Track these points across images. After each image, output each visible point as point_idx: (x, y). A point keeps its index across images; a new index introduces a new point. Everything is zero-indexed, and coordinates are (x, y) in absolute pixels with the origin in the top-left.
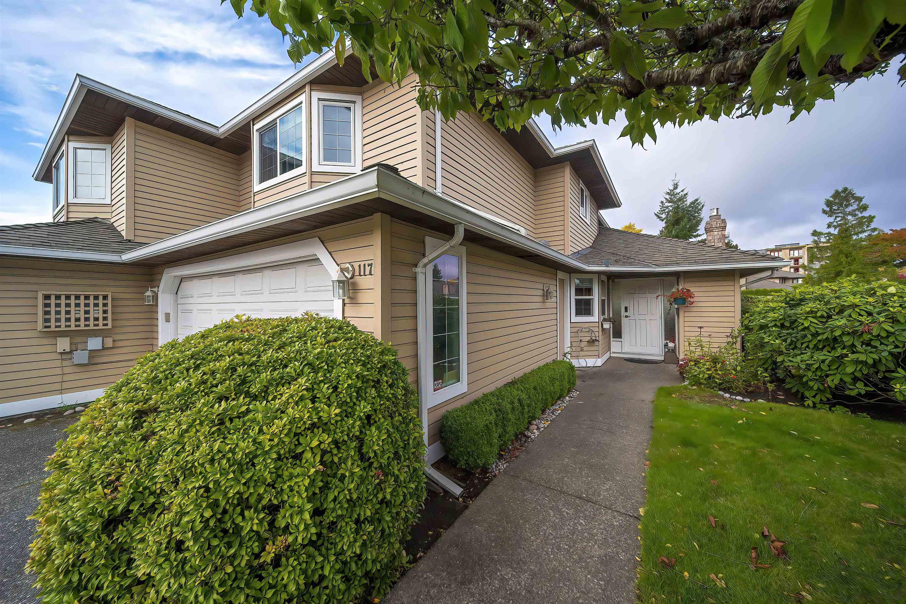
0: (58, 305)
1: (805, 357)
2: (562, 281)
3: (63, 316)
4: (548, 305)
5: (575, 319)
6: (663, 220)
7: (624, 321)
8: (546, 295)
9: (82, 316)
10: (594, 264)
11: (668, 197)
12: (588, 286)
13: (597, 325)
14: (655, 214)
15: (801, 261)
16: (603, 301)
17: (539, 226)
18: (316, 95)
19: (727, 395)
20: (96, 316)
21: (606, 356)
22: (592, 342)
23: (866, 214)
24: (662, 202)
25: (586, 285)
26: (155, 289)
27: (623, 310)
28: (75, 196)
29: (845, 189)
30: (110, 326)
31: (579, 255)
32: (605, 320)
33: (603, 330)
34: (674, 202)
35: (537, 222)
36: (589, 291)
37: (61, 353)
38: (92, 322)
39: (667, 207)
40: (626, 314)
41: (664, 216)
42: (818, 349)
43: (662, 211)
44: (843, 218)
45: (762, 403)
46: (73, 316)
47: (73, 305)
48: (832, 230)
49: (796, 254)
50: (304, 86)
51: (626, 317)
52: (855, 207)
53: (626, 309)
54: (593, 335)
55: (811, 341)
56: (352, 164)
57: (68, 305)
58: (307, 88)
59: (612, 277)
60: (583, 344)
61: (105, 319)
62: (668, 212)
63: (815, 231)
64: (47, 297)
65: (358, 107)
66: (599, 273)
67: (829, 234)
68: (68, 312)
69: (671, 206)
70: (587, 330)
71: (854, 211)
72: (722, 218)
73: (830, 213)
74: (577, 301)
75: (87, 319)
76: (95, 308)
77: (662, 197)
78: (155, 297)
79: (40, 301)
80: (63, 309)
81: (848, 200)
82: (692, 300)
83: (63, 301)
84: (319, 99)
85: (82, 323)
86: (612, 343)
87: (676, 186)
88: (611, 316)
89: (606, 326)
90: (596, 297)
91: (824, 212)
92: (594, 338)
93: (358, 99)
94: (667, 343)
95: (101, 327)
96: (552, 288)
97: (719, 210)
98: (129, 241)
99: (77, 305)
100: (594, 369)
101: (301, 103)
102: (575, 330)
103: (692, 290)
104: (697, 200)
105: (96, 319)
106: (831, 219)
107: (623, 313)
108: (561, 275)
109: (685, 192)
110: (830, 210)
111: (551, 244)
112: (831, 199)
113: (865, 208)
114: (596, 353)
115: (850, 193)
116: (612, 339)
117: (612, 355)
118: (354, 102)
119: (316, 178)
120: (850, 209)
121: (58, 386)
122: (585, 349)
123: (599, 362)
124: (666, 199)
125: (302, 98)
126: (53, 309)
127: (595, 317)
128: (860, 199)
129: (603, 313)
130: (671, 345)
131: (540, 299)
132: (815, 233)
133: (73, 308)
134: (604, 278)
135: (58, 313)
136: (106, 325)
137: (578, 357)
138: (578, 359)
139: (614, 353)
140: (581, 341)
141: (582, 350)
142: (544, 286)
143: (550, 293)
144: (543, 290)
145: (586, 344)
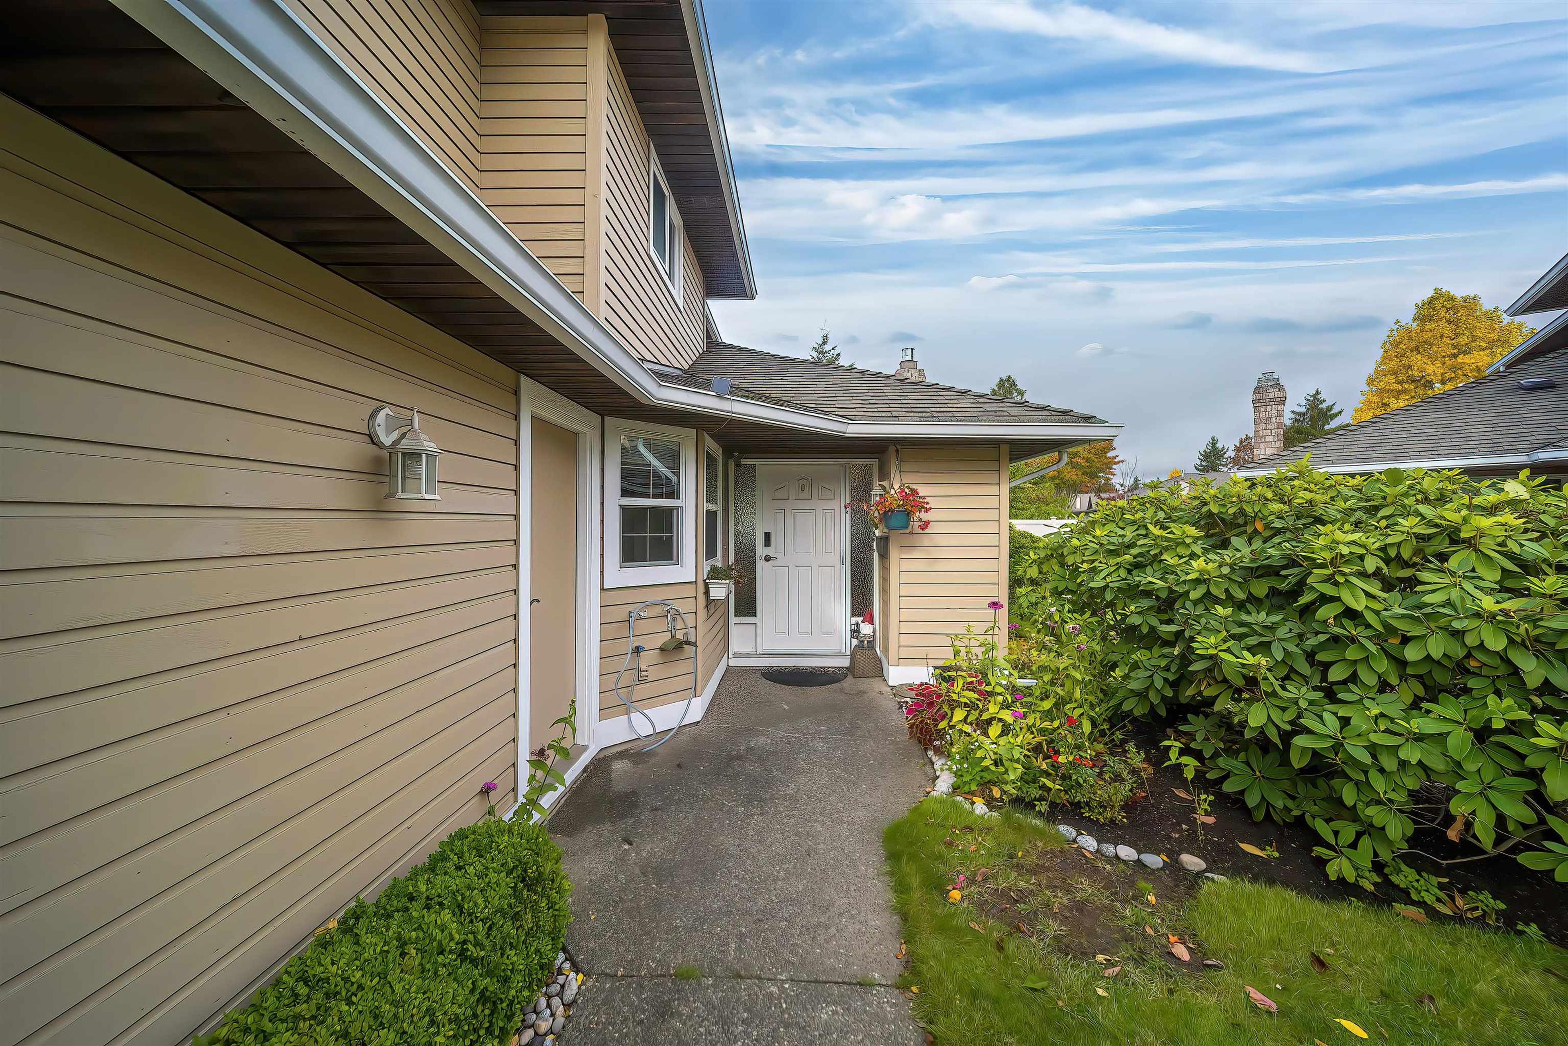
5: (617, 576)
7: (761, 567)
16: (711, 516)
19: (1090, 842)
21: (717, 677)
22: (675, 649)
27: (760, 542)
29: (1009, 377)
32: (715, 574)
33: (710, 602)
36: (667, 482)
40: (769, 551)
51: (768, 559)
53: (767, 536)
54: (679, 624)
66: (701, 420)
70: (657, 610)
72: (919, 368)
74: (624, 509)
82: (924, 516)
86: (734, 634)
88: (732, 560)
89: (719, 591)
90: (688, 504)
92: (680, 635)
94: (857, 624)
97: (915, 351)
102: (621, 613)
103: (922, 491)
107: (761, 551)
114: (687, 682)
116: (733, 619)
117: (733, 662)
122: (652, 674)
123: (696, 709)
127: (687, 567)
129: (711, 553)
130: (866, 629)
137: (626, 707)
138: (628, 713)
139: (736, 655)
140: (637, 650)
141: (642, 679)
142: (373, 416)
143: (413, 456)
144: (372, 439)
145: (655, 657)
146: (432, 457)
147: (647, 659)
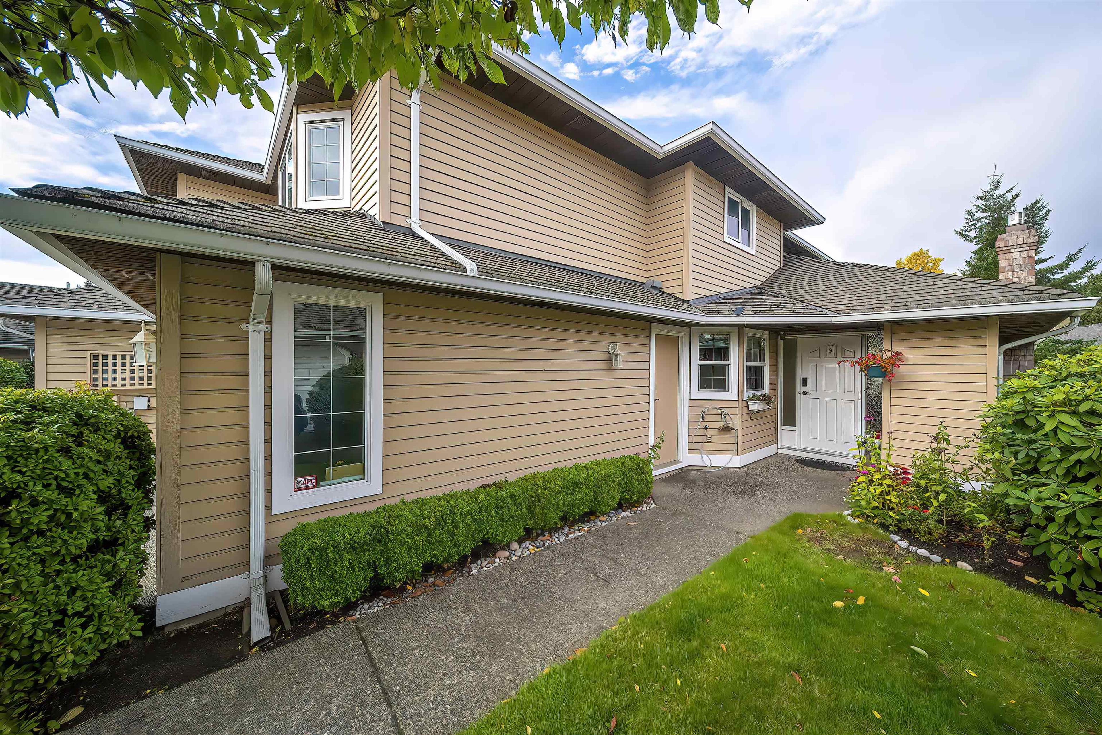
0: (105, 365)
1: (1046, 492)
3: (110, 375)
4: (621, 374)
5: (697, 394)
6: (971, 241)
7: (801, 398)
9: (128, 375)
11: (981, 203)
12: (721, 344)
13: (735, 405)
14: (957, 232)
17: (651, 260)
18: (302, 118)
19: (904, 544)
20: (141, 375)
21: (763, 452)
24: (969, 213)
30: (154, 386)
32: (753, 398)
33: (750, 412)
34: (994, 211)
35: (650, 254)
36: (723, 353)
38: (137, 382)
39: (979, 220)
41: (973, 234)
42: (1075, 479)
43: (972, 227)
45: (964, 571)
46: (119, 376)
47: (119, 365)
51: (805, 393)
53: (805, 382)
54: (728, 419)
55: (1060, 461)
56: (340, 196)
57: (115, 365)
58: (294, 112)
59: (783, 332)
61: (150, 378)
62: (981, 228)
64: (95, 357)
65: (347, 123)
66: (741, 327)
68: (115, 372)
69: (986, 218)
70: (717, 412)
74: (701, 365)
75: (132, 379)
76: (123, 368)
77: (971, 203)
80: (110, 368)
83: (110, 361)
84: (306, 123)
85: (128, 382)
86: (775, 434)
87: (996, 185)
88: (780, 392)
89: (756, 407)
90: (734, 363)
92: (728, 424)
93: (346, 114)
95: (146, 387)
99: (123, 365)
100: (726, 472)
102: (698, 411)
104: (1037, 202)
105: (141, 379)
107: (800, 388)
108: (664, 330)
109: (1014, 192)
111: (668, 284)
114: (732, 447)
116: (780, 426)
117: (780, 451)
118: (342, 120)
122: (714, 439)
123: (737, 461)
124: (978, 206)
125: (293, 124)
126: (100, 368)
127: (733, 394)
131: (593, 365)
133: (119, 368)
134: (749, 333)
135: (105, 372)
136: (150, 385)
137: (701, 451)
138: (701, 454)
139: (782, 447)
140: (706, 428)
141: (709, 441)
142: (609, 347)
143: (616, 356)
144: (609, 352)
145: (715, 432)
146: (620, 356)
147: (710, 433)
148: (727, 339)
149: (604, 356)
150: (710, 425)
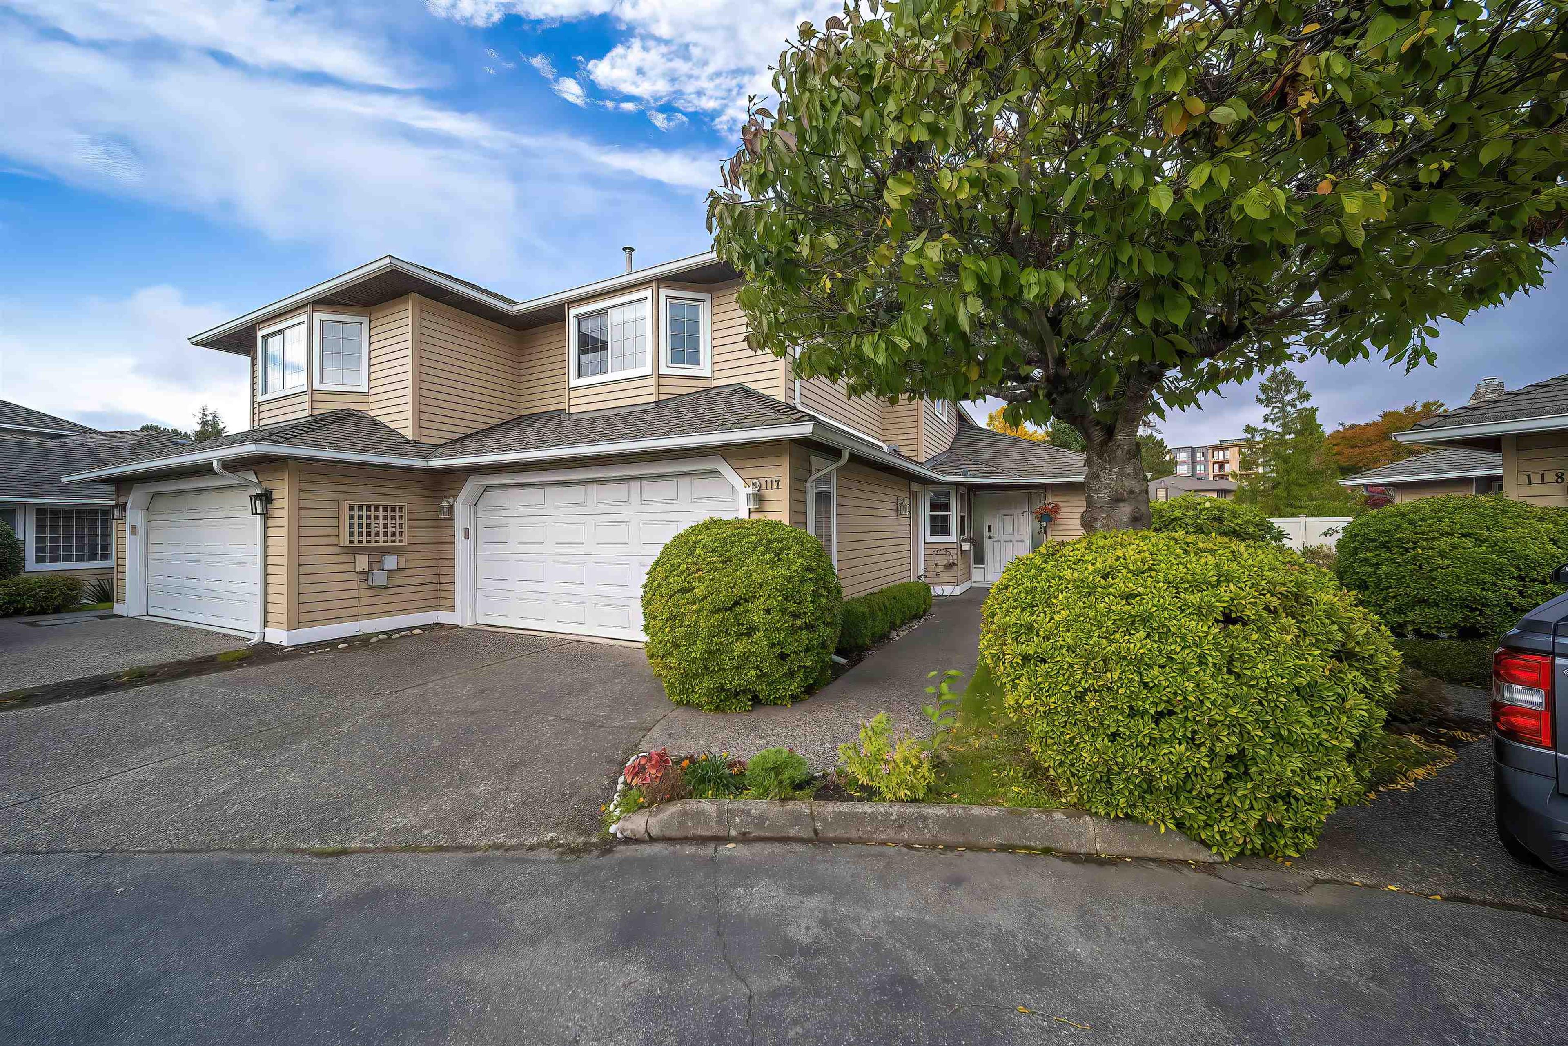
0: (360, 517)
2: (915, 494)
3: (365, 530)
4: (902, 521)
5: (931, 539)
7: (987, 542)
8: (900, 509)
9: (381, 530)
10: (951, 473)
12: (944, 499)
13: (955, 545)
15: (1227, 468)
16: (962, 518)
17: (887, 427)
18: (663, 293)
21: (966, 586)
22: (950, 566)
23: (1307, 405)
25: (940, 500)
26: (451, 500)
27: (986, 529)
28: (321, 382)
30: (405, 543)
31: (935, 462)
32: (964, 541)
33: (963, 552)
35: (885, 422)
36: (946, 507)
37: (360, 573)
38: (389, 538)
40: (991, 534)
44: (1282, 410)
47: (373, 517)
48: (1269, 426)
49: (1221, 456)
50: (651, 281)
51: (990, 538)
52: (1295, 394)
53: (990, 527)
54: (950, 557)
56: (701, 366)
57: (369, 517)
58: (654, 284)
59: (973, 489)
60: (939, 569)
61: (401, 534)
63: (1248, 426)
64: (352, 508)
65: (708, 305)
66: (958, 485)
67: (1265, 430)
68: (369, 526)
70: (944, 552)
71: (1294, 400)
73: (1268, 402)
74: (931, 516)
78: (452, 509)
79: (347, 513)
80: (365, 521)
81: (1287, 386)
82: (1058, 516)
83: (365, 513)
84: (667, 297)
86: (973, 570)
88: (972, 536)
89: (966, 547)
90: (954, 513)
91: (1259, 400)
92: (951, 562)
93: (707, 296)
95: (397, 544)
96: (906, 503)
98: (415, 441)
100: (952, 599)
101: (645, 298)
102: (930, 552)
103: (1061, 504)
106: (1268, 411)
107: (986, 533)
108: (915, 487)
110: (1267, 398)
111: (902, 448)
112: (1267, 383)
113: (1306, 396)
114: (955, 580)
115: (1289, 375)
116: (973, 566)
117: (974, 584)
118: (703, 301)
119: (663, 381)
120: (1288, 397)
121: (354, 611)
122: (942, 574)
123: (958, 590)
125: (647, 293)
126: (356, 521)
127: (953, 537)
128: (1300, 385)
129: (962, 533)
131: (893, 513)
132: (1248, 429)
133: (373, 521)
134: (963, 490)
135: (360, 526)
136: (402, 541)
139: (975, 581)
140: (936, 565)
141: (938, 576)
145: (942, 568)
148: (948, 494)
149: (894, 507)
150: (940, 563)
